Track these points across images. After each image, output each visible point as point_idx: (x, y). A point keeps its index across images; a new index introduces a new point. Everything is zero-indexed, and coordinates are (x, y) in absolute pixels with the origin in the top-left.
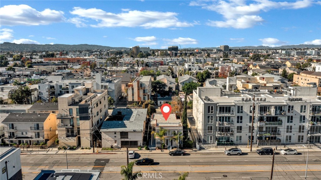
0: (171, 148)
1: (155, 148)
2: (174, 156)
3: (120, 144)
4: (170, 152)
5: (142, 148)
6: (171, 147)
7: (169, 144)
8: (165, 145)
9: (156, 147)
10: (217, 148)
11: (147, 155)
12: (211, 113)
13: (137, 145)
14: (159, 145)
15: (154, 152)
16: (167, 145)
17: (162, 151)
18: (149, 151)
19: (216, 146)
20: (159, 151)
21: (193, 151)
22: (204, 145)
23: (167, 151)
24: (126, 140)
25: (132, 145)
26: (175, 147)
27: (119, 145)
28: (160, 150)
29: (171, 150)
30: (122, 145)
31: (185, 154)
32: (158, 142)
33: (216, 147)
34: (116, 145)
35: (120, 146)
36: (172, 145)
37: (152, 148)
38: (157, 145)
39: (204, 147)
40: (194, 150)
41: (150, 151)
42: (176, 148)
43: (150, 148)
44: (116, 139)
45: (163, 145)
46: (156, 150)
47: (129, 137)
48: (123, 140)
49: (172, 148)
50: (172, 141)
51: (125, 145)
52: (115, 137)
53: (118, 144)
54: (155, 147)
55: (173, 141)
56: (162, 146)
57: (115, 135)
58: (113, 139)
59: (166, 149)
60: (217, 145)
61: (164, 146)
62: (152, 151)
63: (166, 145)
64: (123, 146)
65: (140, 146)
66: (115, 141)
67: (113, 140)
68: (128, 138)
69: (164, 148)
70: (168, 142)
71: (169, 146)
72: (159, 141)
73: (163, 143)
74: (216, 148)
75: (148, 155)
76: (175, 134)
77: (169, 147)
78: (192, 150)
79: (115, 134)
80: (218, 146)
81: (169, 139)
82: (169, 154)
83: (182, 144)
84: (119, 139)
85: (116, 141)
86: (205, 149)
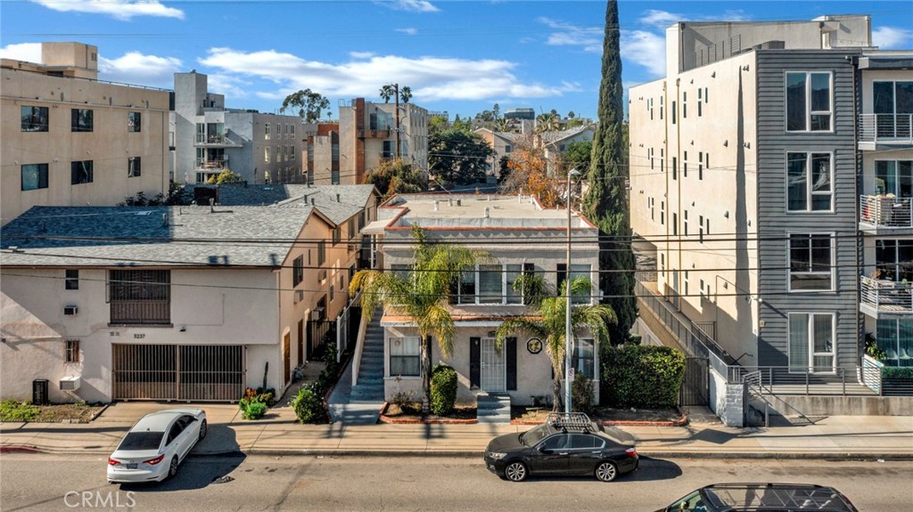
0: (505, 412)
1: (380, 406)
2: (528, 478)
3: (107, 373)
4: (497, 444)
5: (271, 403)
6: (506, 401)
7: (494, 374)
8: (454, 379)
9: (389, 395)
10: (887, 412)
11: (288, 469)
12: (814, 127)
13: (238, 379)
14: (413, 386)
15: (358, 438)
16: (475, 379)
17: (428, 435)
18: (324, 428)
19: (872, 400)
20: (406, 435)
21: (695, 436)
22: (777, 389)
23: (474, 436)
24: (153, 336)
25: (200, 379)
26: (541, 404)
27: (99, 376)
28: (418, 428)
29: (508, 428)
30: (119, 377)
31: (629, 466)
32: (403, 358)
33: (877, 407)
34: (72, 374)
35: (103, 386)
36: (512, 383)
37: (354, 407)
38: (391, 385)
39: (776, 405)
40: (699, 426)
41: (329, 435)
42: (548, 407)
43: (338, 409)
44: (75, 327)
45: (443, 377)
46: (379, 422)
47: (177, 312)
48: (129, 336)
49: (518, 411)
50: (512, 344)
51: (146, 378)
52: (69, 311)
53: (91, 372)
54: (378, 395)
55: (522, 352)
56: (433, 388)
57: (71, 297)
58: (53, 326)
59: (470, 415)
60: (884, 393)
61: (450, 389)
62: (351, 430)
63: (464, 381)
64: (127, 385)
65: (260, 391)
66: (69, 344)
67: (51, 334)
68: (166, 323)
69: (449, 412)
70: (486, 353)
71: (493, 396)
72: (412, 347)
73: (440, 368)
74: (875, 412)
75: (303, 470)
76: (535, 291)
77: (490, 403)
78: (682, 432)
79: (71, 285)
80: (895, 401)
81: (492, 333)
82: (489, 461)
83: (596, 380)
84: (95, 329)
85: (72, 350)
86: (786, 423)
